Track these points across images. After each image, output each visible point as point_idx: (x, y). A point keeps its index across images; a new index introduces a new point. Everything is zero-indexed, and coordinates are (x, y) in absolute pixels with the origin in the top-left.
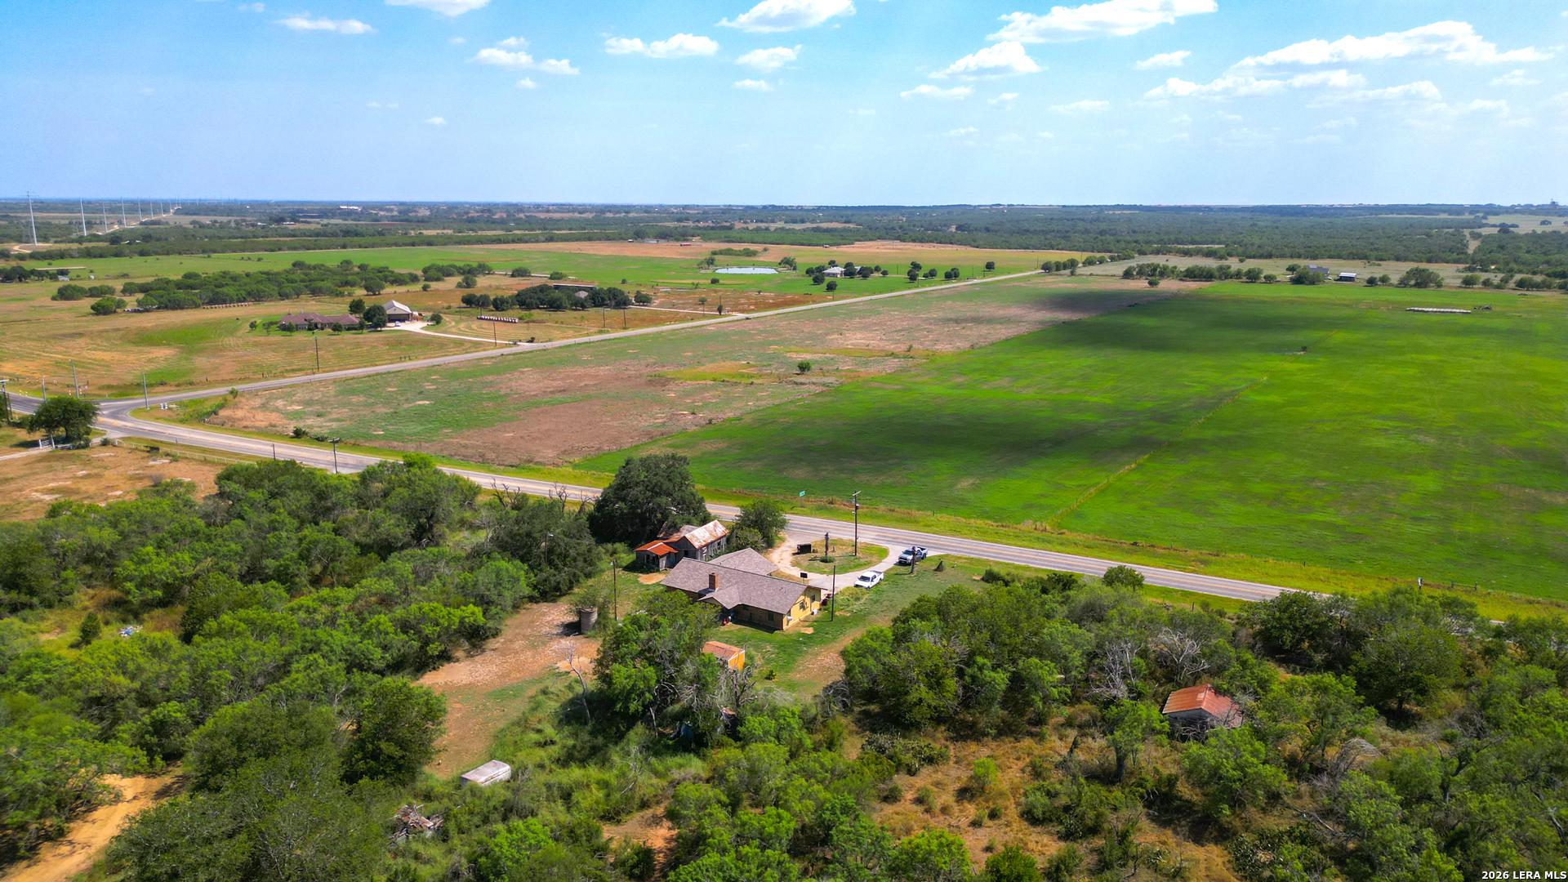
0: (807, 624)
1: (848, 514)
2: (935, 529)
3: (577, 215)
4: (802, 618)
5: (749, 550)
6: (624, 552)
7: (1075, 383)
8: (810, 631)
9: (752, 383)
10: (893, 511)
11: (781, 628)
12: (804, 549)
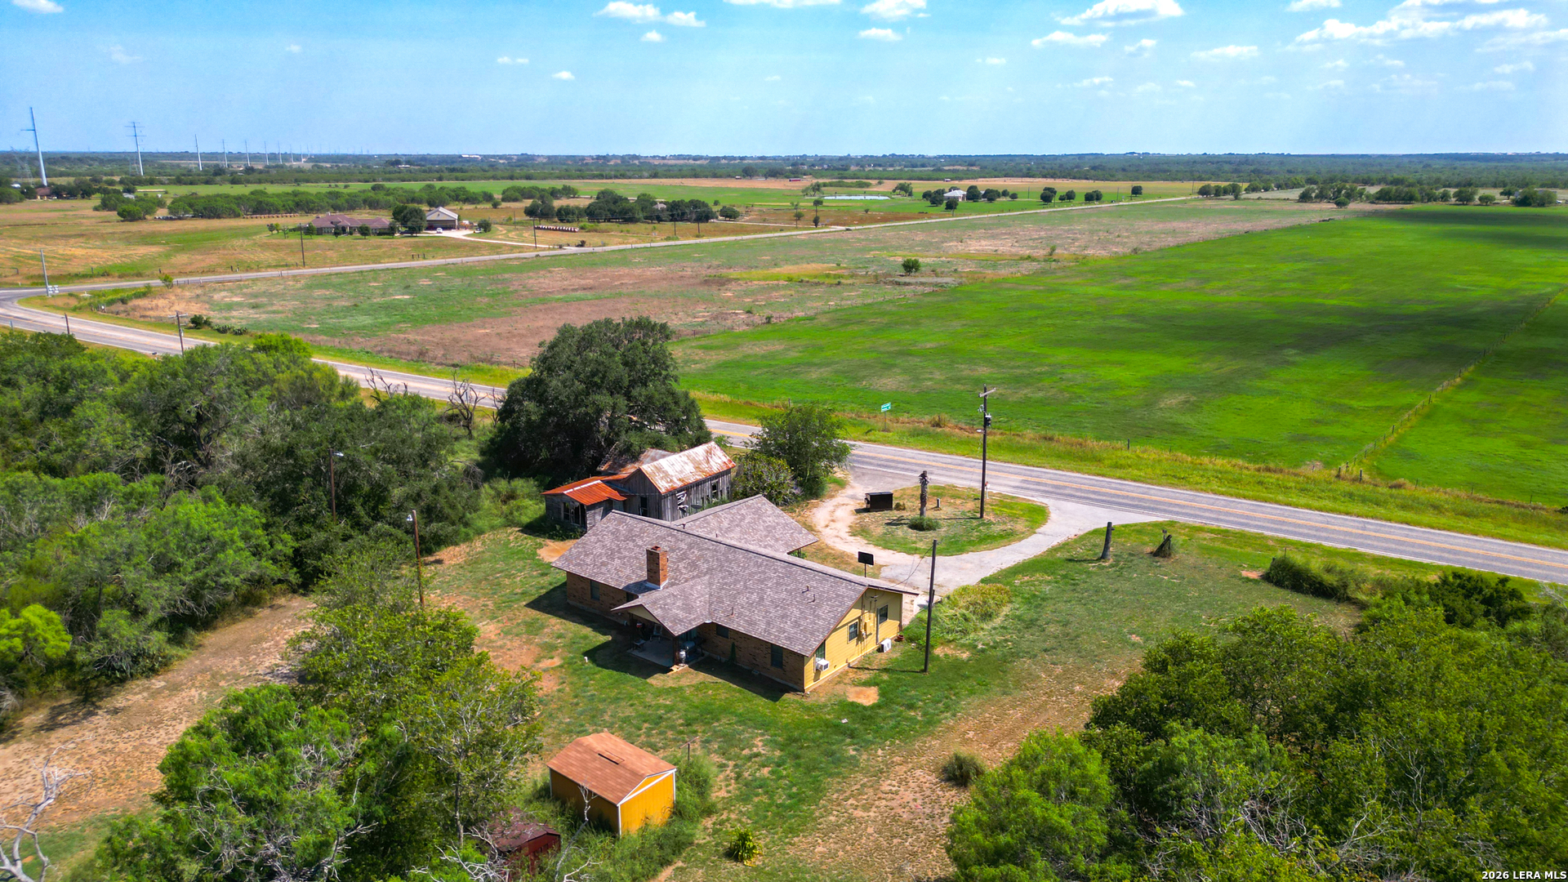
0: (865, 676)
1: (967, 443)
2: (1135, 472)
3: (691, 162)
4: (854, 659)
5: (759, 501)
6: (529, 496)
7: (1293, 285)
8: (869, 697)
9: (839, 283)
10: (1051, 439)
11: (797, 686)
12: (879, 502)
